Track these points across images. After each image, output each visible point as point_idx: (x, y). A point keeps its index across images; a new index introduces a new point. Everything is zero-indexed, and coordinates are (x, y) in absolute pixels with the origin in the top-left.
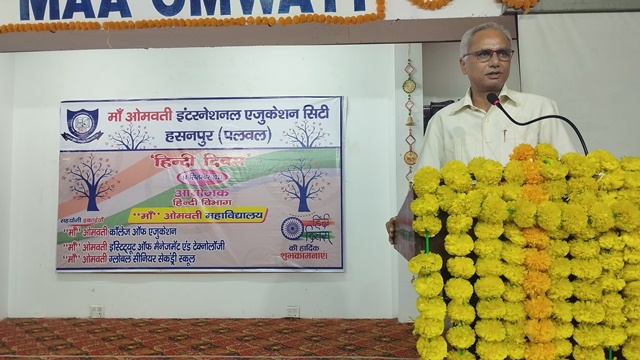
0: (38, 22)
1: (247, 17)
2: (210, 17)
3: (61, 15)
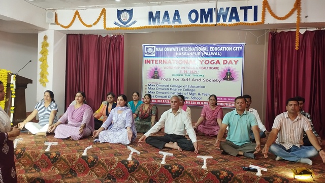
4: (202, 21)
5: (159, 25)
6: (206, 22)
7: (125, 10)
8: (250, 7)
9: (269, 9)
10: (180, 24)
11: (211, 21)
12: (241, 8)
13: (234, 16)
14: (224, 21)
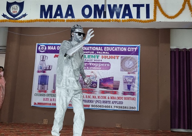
0: (46, 19)
1: (111, 19)
2: (100, 19)
3: (53, 17)
5: (51, 19)
6: (100, 17)
7: (15, 3)
8: (143, 5)
9: (160, 7)
11: (105, 17)
13: (127, 12)
14: (118, 17)
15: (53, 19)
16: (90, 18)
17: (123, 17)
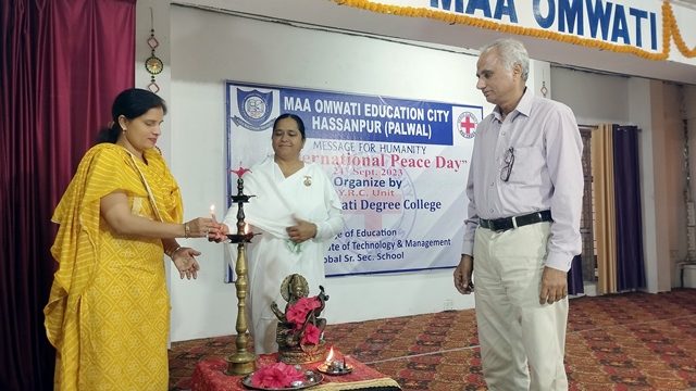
1: (593, 39)
2: (571, 35)
3: (465, 10)
4: (561, 28)
5: (460, 14)
6: (571, 31)
8: (644, 14)
10: (514, 24)
11: (580, 32)
12: (633, 12)
13: (620, 27)
14: (605, 37)
15: (465, 14)
16: (549, 29)
17: (614, 39)
